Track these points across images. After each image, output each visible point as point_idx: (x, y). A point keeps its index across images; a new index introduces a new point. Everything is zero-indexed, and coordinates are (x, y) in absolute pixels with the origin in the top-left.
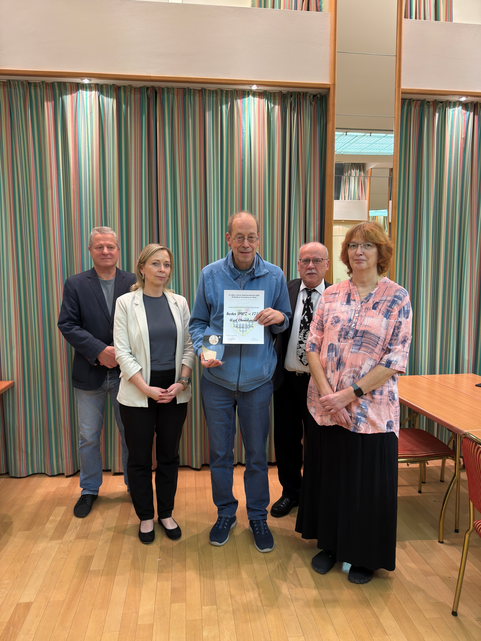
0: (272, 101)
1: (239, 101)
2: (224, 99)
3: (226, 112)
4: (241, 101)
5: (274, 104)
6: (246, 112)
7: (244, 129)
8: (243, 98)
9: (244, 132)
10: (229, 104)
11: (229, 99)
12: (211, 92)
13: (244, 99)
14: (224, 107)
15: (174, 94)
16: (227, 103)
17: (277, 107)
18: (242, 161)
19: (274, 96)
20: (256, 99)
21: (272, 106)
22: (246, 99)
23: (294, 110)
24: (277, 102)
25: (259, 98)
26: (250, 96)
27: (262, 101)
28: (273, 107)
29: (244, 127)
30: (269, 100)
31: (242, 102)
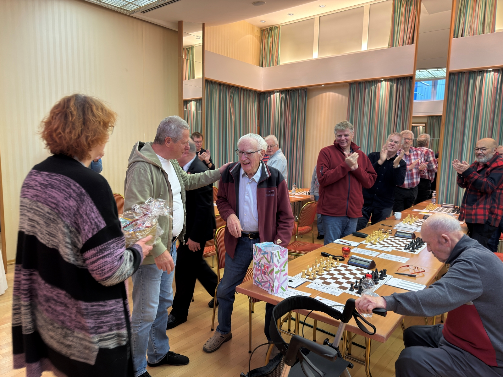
0: (393, 82)
1: (379, 84)
2: (373, 84)
3: (374, 89)
5: (394, 83)
6: (382, 88)
9: (380, 95)
10: (375, 85)
12: (369, 82)
14: (373, 87)
15: (355, 85)
16: (374, 85)
17: (395, 85)
18: (379, 108)
19: (394, 80)
20: (386, 82)
21: (393, 84)
22: (382, 83)
23: (401, 85)
24: (395, 82)
25: (388, 82)
27: (389, 83)
29: (380, 93)
31: (381, 84)
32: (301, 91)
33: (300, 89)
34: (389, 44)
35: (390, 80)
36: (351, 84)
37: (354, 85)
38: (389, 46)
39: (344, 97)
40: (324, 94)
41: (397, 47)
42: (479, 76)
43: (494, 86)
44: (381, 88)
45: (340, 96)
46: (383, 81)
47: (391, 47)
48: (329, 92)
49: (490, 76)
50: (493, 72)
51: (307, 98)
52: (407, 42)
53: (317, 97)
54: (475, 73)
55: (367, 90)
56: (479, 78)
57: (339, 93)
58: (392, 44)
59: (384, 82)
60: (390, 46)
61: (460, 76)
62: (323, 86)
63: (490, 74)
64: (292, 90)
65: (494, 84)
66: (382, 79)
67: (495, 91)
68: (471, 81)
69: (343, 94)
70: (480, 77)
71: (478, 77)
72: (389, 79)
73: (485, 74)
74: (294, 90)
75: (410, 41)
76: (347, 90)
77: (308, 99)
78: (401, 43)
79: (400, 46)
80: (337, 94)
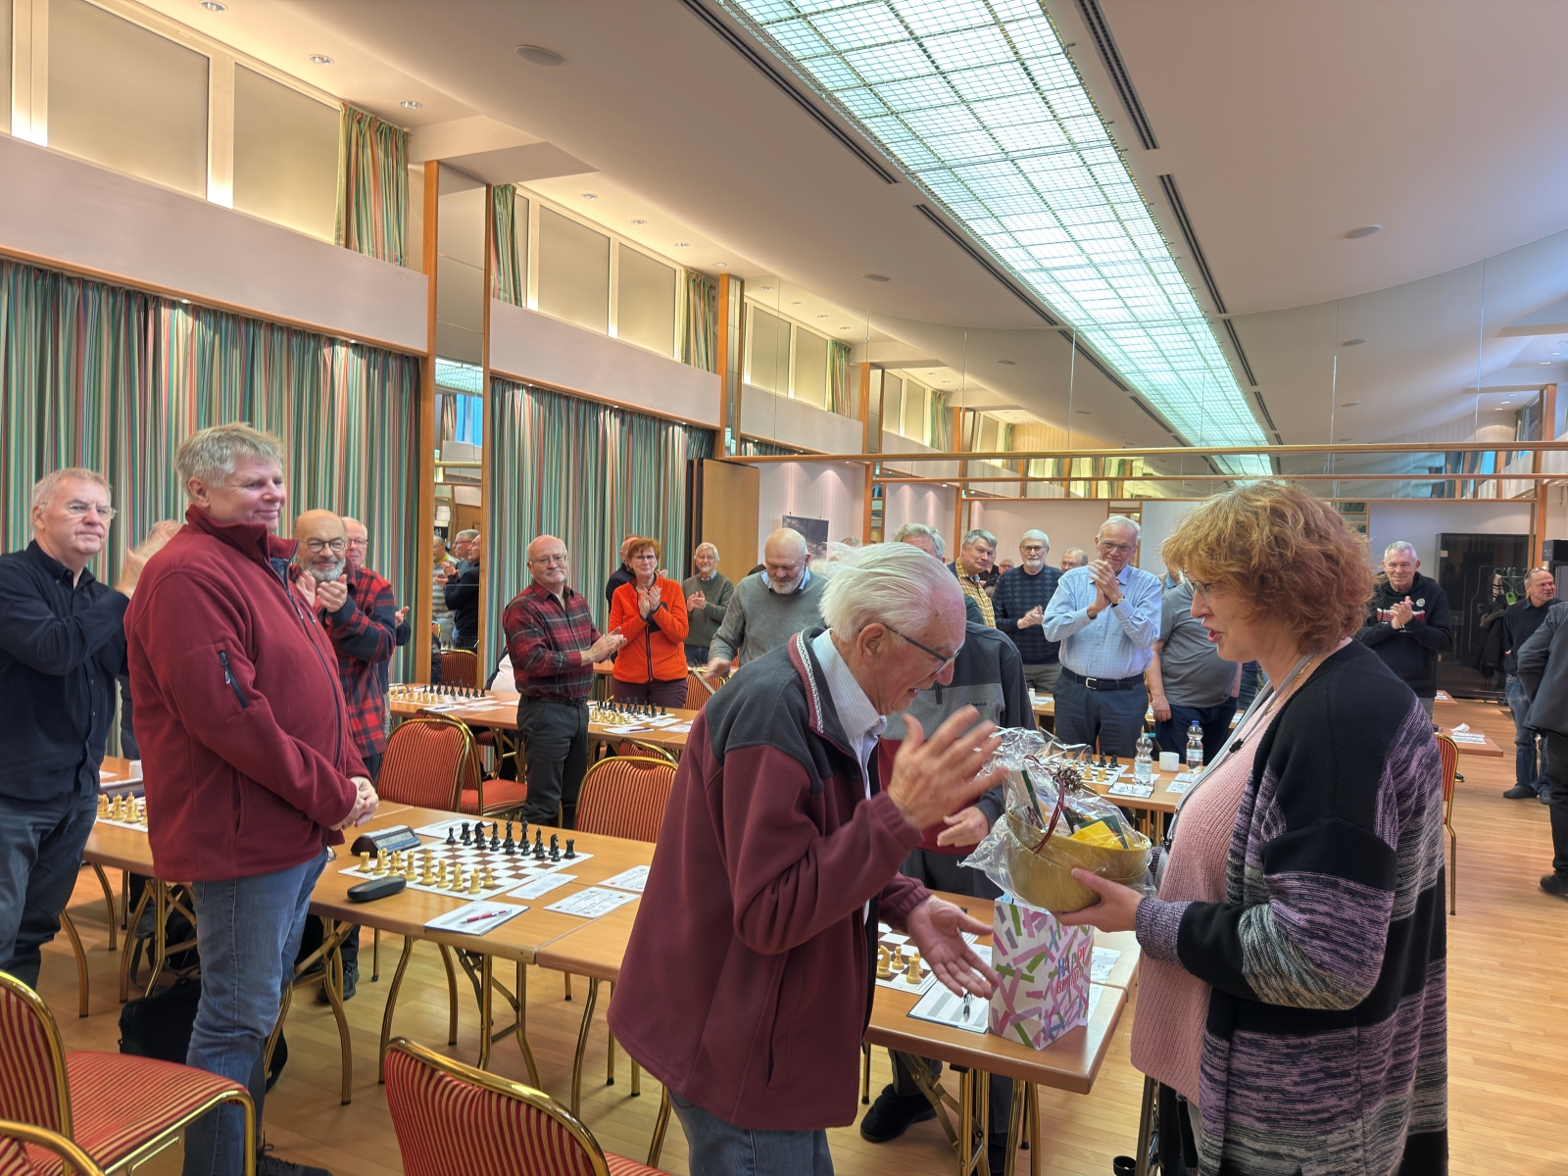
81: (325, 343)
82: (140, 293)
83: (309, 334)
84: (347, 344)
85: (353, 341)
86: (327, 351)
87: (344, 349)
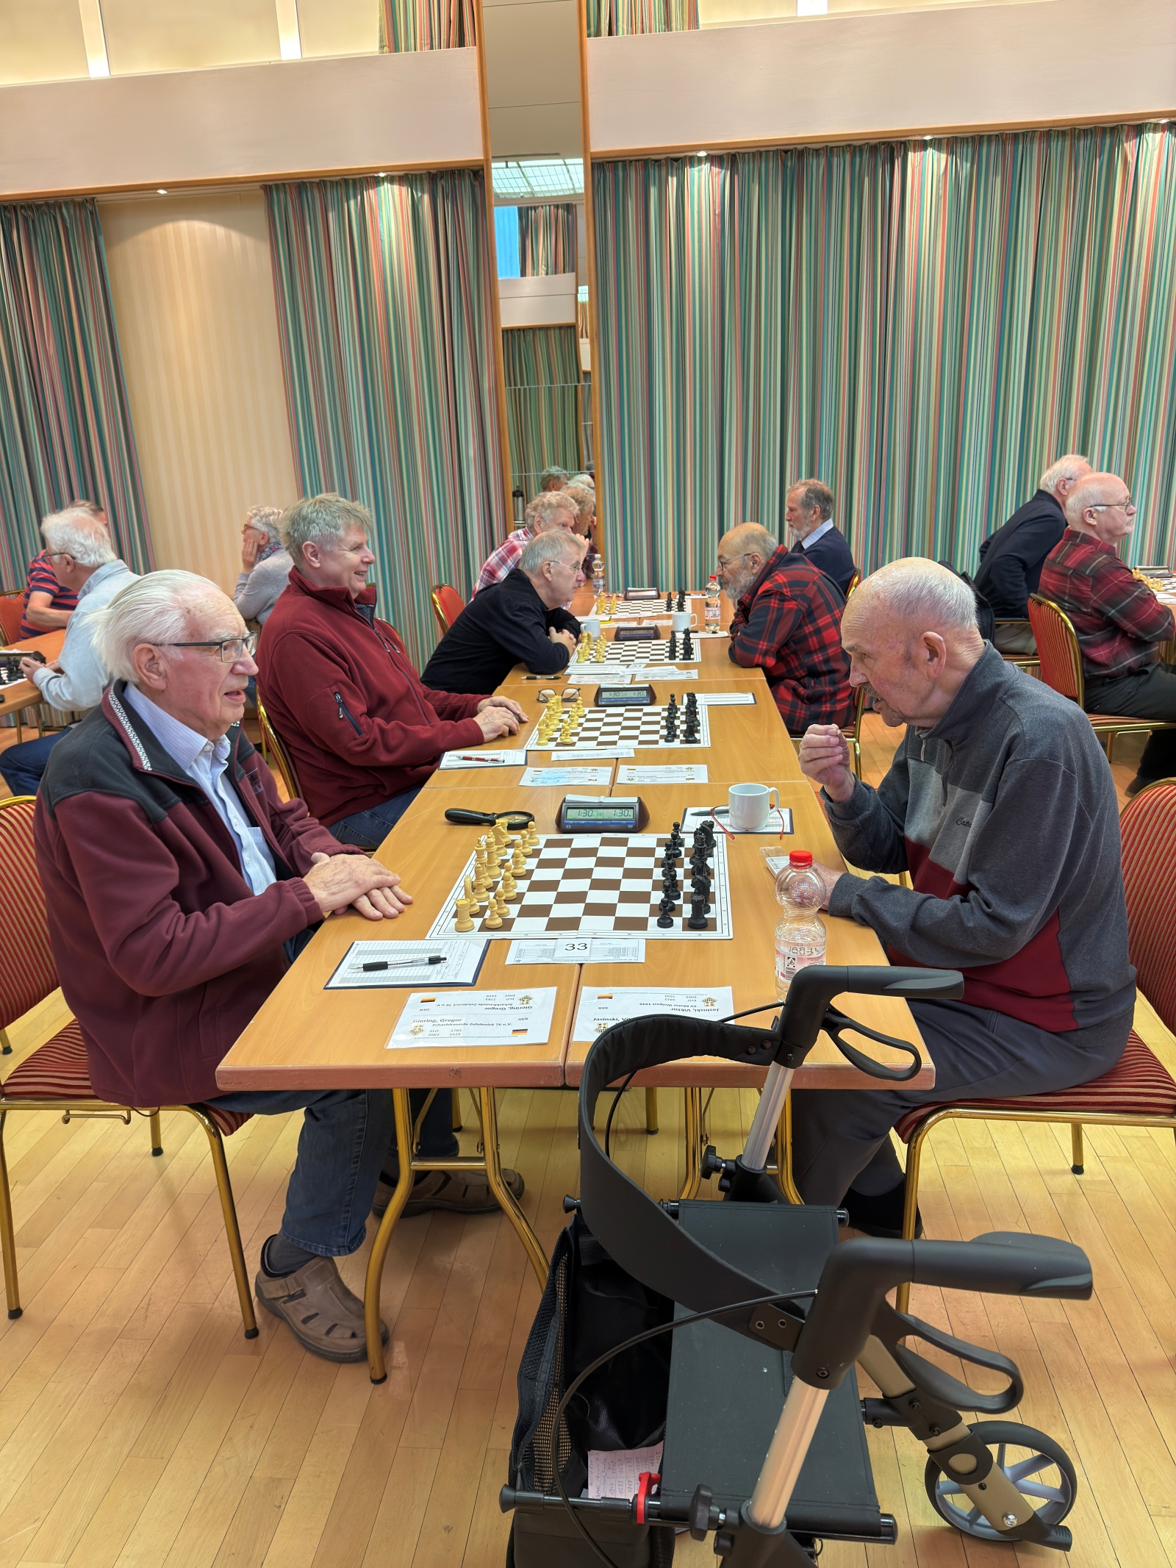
0: (419, 187)
1: (371, 192)
2: (351, 191)
3: (356, 212)
4: (375, 193)
5: (423, 192)
6: (383, 208)
7: (382, 234)
8: (377, 187)
9: (382, 238)
10: (359, 198)
11: (359, 192)
12: (335, 184)
13: (379, 188)
14: (352, 203)
15: (285, 192)
16: (355, 197)
17: (426, 197)
18: (384, 282)
19: (421, 180)
20: (396, 187)
21: (420, 194)
22: (382, 188)
23: (447, 195)
24: (426, 187)
25: (400, 185)
26: (386, 184)
27: (404, 189)
28: (421, 196)
29: (382, 231)
30: (414, 187)
31: (377, 194)
32: (72, 211)
33: (66, 203)
34: (381, 41)
35: (407, 177)
36: (272, 189)
37: (282, 196)
38: (382, 47)
39: (249, 242)
40: (169, 227)
41: (413, 52)
42: (672, 176)
43: (714, 210)
44: (380, 209)
45: (235, 237)
46: (383, 179)
47: (390, 52)
48: (188, 219)
49: (700, 177)
50: (708, 165)
51: (101, 239)
52: (444, 37)
53: (142, 237)
54: (660, 166)
55: (330, 215)
56: (673, 182)
57: (227, 225)
58: (392, 41)
59: (386, 186)
60: (386, 49)
61: (621, 173)
62: (162, 192)
63: (700, 171)
64: (30, 207)
65: (714, 202)
66: (382, 175)
67: (719, 227)
68: (653, 192)
69: (242, 230)
70: (675, 179)
71: (670, 178)
72: (401, 173)
73: (688, 170)
74: (38, 207)
75: (454, 37)
76: (258, 215)
77: (109, 245)
78: (426, 40)
79: (421, 49)
80: (220, 231)
81: (1127, 136)
82: (884, 143)
83: (1104, 129)
84: (1156, 128)
85: (1164, 121)
86: (1129, 146)
87: (1158, 135)
